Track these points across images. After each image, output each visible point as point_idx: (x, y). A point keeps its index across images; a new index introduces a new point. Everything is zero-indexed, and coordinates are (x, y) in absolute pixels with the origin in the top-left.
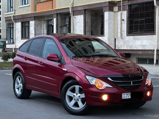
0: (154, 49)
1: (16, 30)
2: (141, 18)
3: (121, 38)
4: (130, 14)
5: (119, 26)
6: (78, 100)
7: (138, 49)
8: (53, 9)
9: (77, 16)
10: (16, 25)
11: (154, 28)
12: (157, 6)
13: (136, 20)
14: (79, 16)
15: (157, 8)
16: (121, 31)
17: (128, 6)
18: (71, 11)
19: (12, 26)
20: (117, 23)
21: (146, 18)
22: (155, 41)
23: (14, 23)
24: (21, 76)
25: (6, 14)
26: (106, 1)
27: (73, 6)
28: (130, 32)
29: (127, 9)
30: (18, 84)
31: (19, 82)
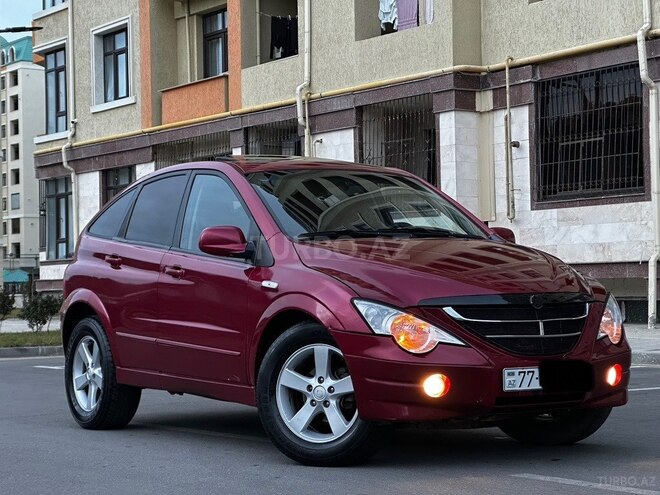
0: (646, 259)
1: (82, 205)
2: (590, 135)
3: (511, 216)
4: (542, 120)
5: (501, 172)
6: (326, 403)
7: (581, 261)
8: (229, 113)
9: (326, 135)
10: (80, 183)
11: (642, 173)
12: (653, 84)
13: (570, 143)
14: (334, 134)
15: (652, 92)
16: (510, 188)
17: (532, 88)
18: (305, 118)
19: (62, 191)
20: (491, 156)
21: (607, 132)
22: (651, 224)
23: (73, 175)
24: (97, 333)
25: (37, 140)
26: (445, 69)
27: (312, 96)
28: (544, 193)
29: (531, 98)
30: (85, 370)
31: (90, 360)
